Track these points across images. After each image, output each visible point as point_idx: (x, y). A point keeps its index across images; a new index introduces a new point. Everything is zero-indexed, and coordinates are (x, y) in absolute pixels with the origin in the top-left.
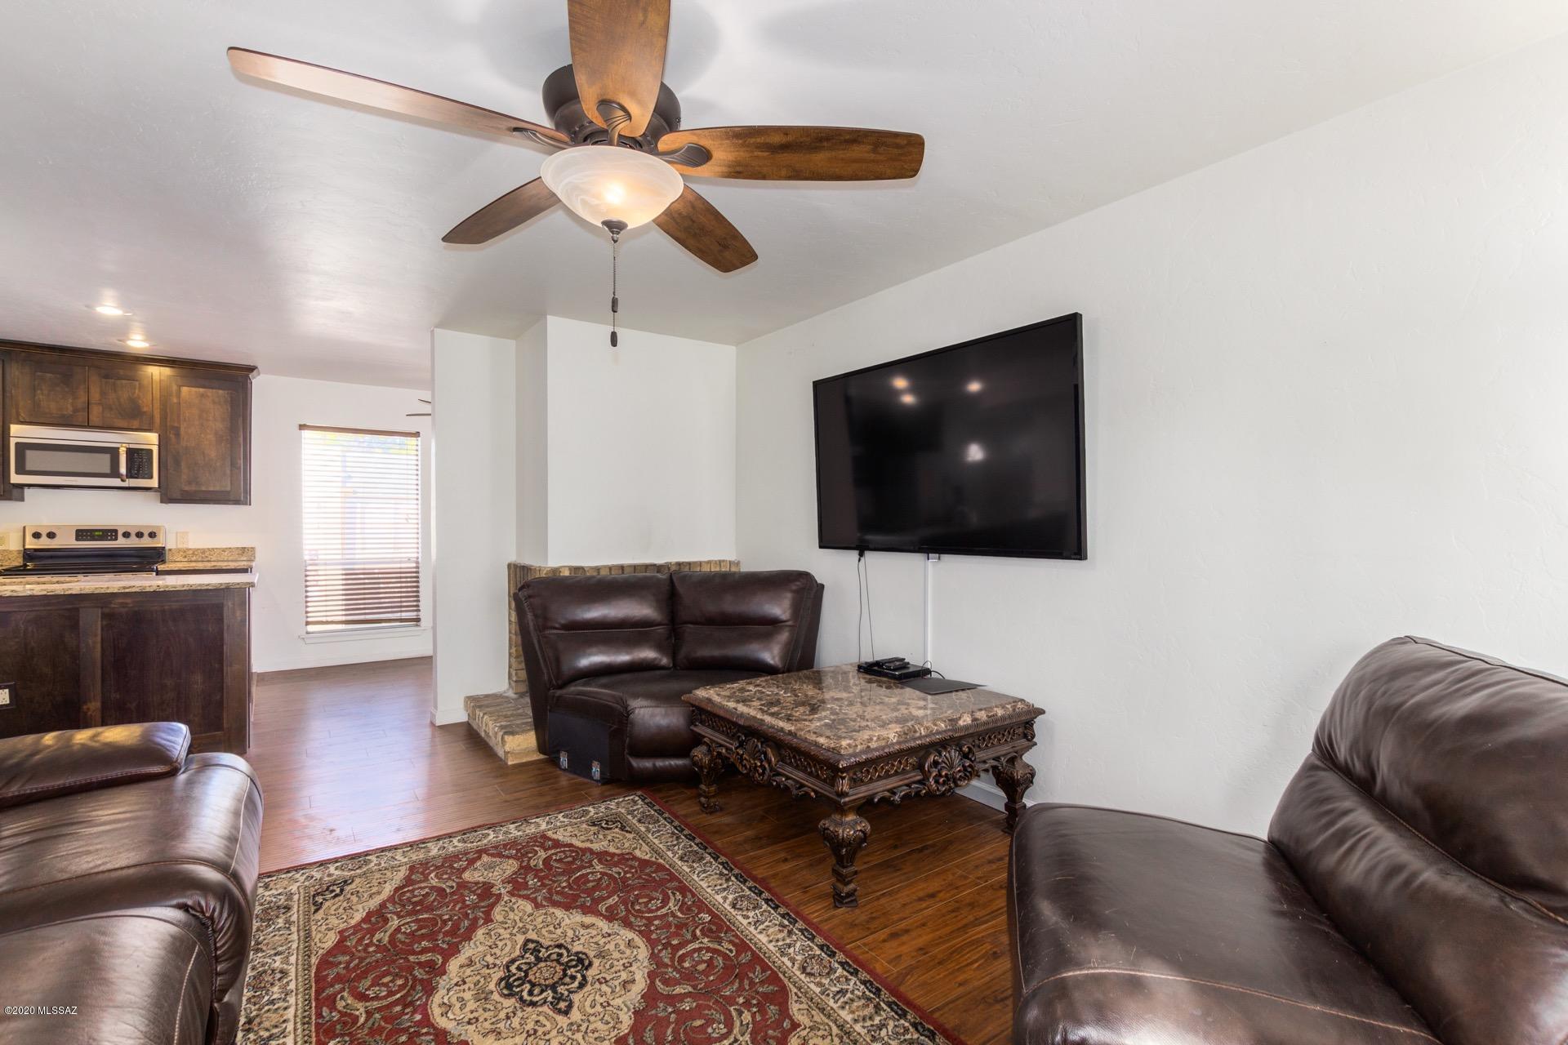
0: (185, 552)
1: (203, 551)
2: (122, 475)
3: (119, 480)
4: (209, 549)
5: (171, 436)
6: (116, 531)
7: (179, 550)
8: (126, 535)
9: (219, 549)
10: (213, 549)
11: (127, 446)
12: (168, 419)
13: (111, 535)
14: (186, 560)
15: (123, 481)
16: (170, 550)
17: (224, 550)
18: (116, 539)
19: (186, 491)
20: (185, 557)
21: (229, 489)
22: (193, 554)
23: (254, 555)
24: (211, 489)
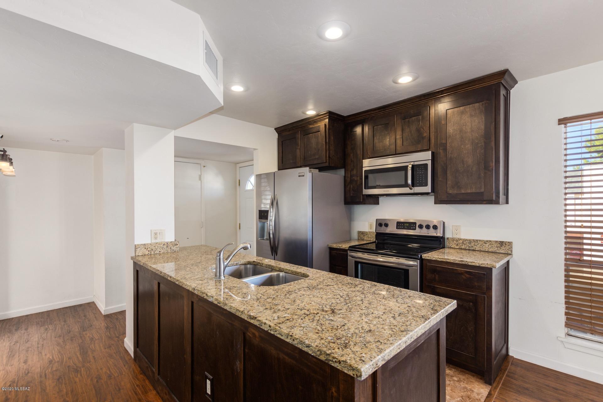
0: (457, 241)
1: (470, 241)
2: (409, 185)
3: (408, 188)
4: (474, 240)
5: (441, 151)
6: (415, 223)
7: (453, 239)
8: (421, 227)
9: (482, 241)
10: (477, 240)
11: (412, 163)
12: (439, 139)
13: (413, 226)
14: (458, 247)
15: (411, 189)
16: (448, 239)
17: (486, 242)
18: (415, 229)
19: (450, 194)
20: (457, 245)
21: (482, 190)
22: (463, 243)
23: (511, 248)
24: (469, 191)
